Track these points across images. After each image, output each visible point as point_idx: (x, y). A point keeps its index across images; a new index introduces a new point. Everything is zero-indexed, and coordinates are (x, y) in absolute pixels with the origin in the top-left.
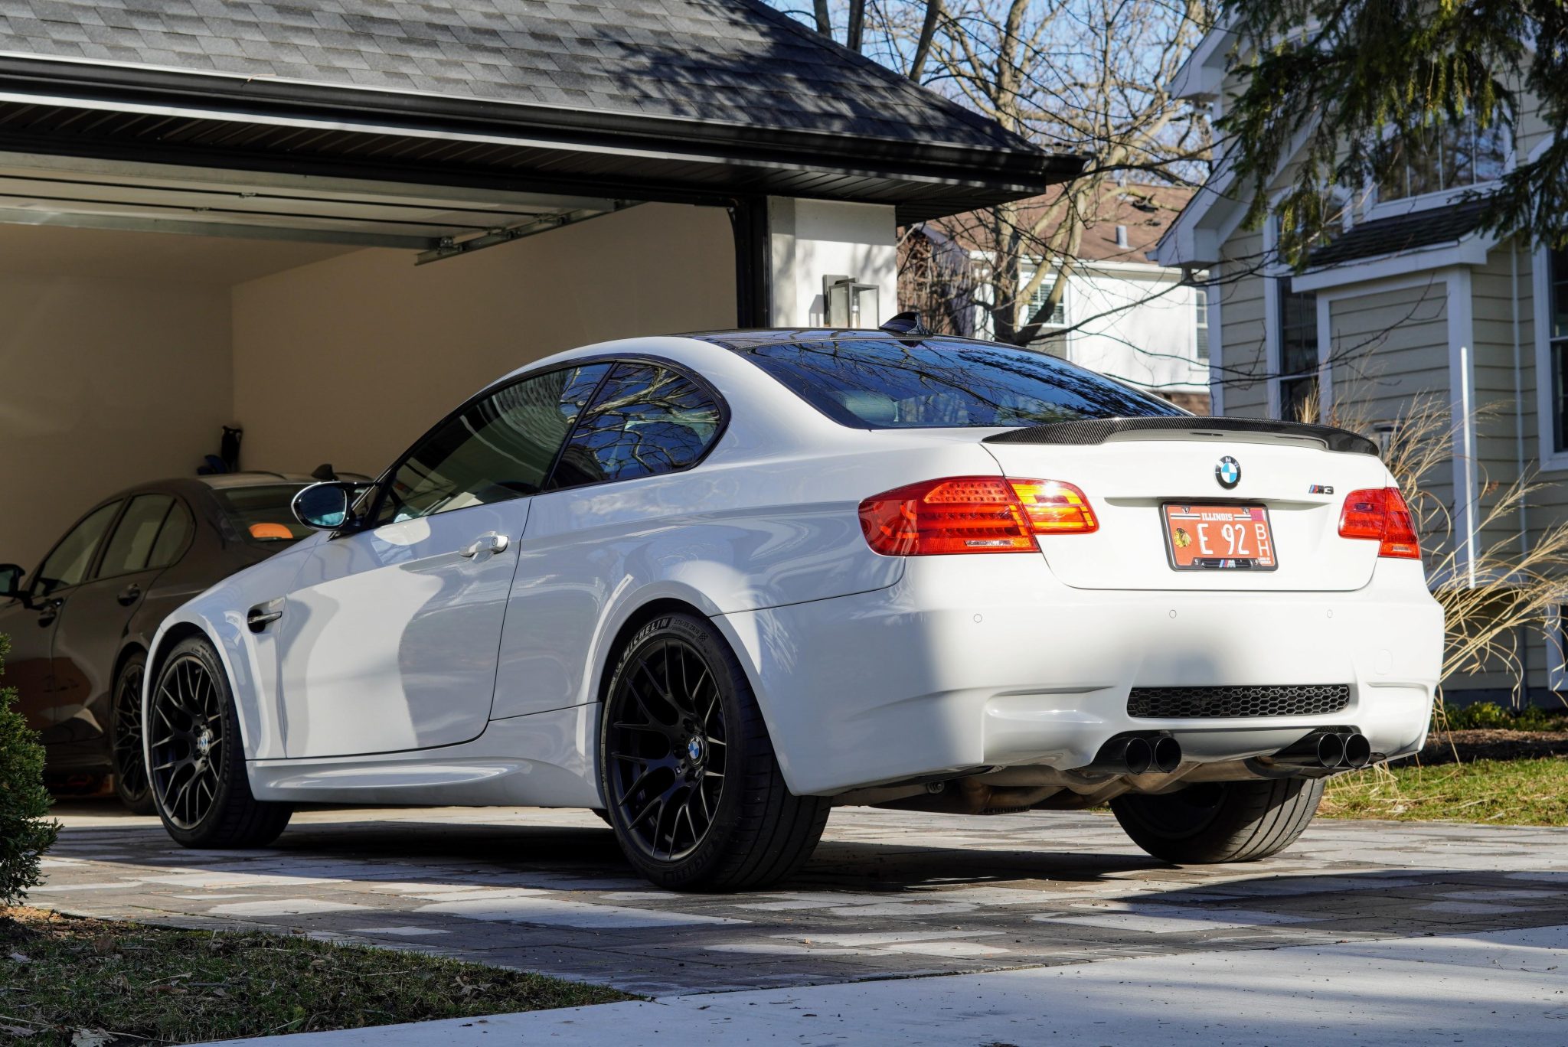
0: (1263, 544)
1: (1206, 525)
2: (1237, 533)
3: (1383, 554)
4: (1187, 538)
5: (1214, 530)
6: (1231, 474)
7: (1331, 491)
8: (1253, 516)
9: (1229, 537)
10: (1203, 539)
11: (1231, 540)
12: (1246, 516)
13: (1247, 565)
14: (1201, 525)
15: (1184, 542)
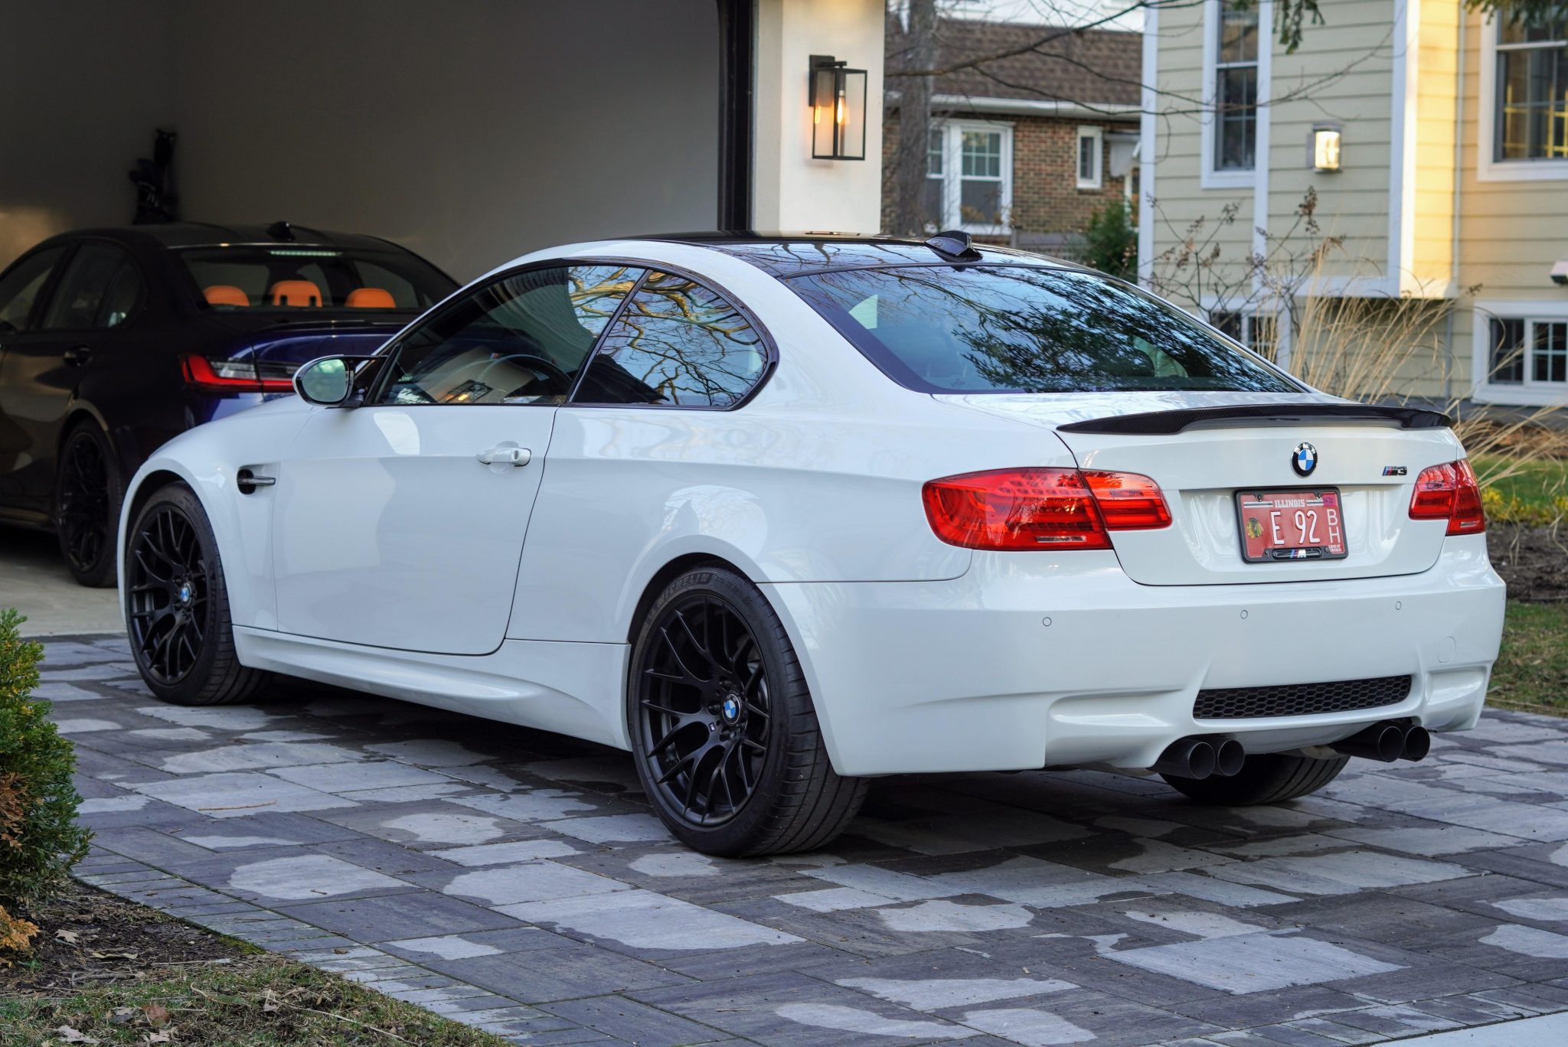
0: (1334, 531)
1: (1279, 513)
2: (1309, 520)
3: (1451, 532)
4: (1260, 528)
5: (1286, 518)
6: (1308, 461)
7: (1405, 472)
8: (1325, 501)
9: (1301, 524)
10: (1275, 528)
11: (1303, 527)
12: (1319, 502)
13: (1317, 553)
14: (1273, 514)
15: (1255, 532)
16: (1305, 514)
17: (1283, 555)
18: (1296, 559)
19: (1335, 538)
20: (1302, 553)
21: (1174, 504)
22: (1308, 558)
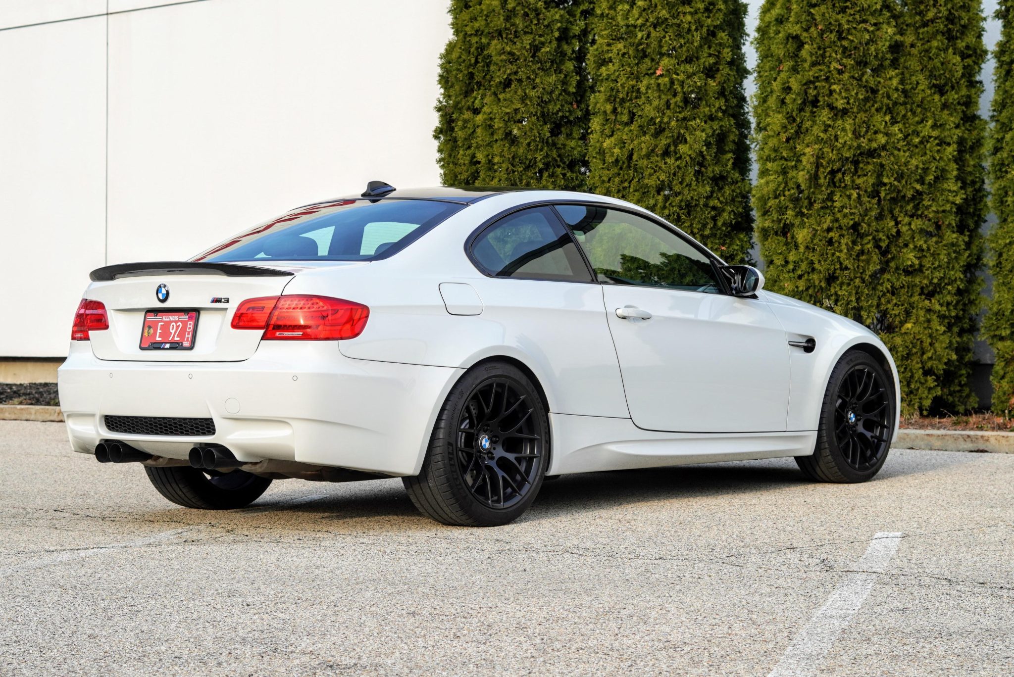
0: (189, 334)
1: (162, 324)
2: (178, 327)
3: (264, 338)
4: (152, 331)
5: (166, 327)
6: (163, 294)
7: (227, 301)
8: (189, 317)
9: (173, 329)
10: (159, 331)
11: (173, 332)
12: (185, 317)
13: (176, 346)
14: (160, 324)
15: (149, 333)
16: (176, 323)
17: (156, 346)
18: (164, 349)
19: (188, 338)
20: (168, 346)
21: (112, 317)
22: (171, 348)
